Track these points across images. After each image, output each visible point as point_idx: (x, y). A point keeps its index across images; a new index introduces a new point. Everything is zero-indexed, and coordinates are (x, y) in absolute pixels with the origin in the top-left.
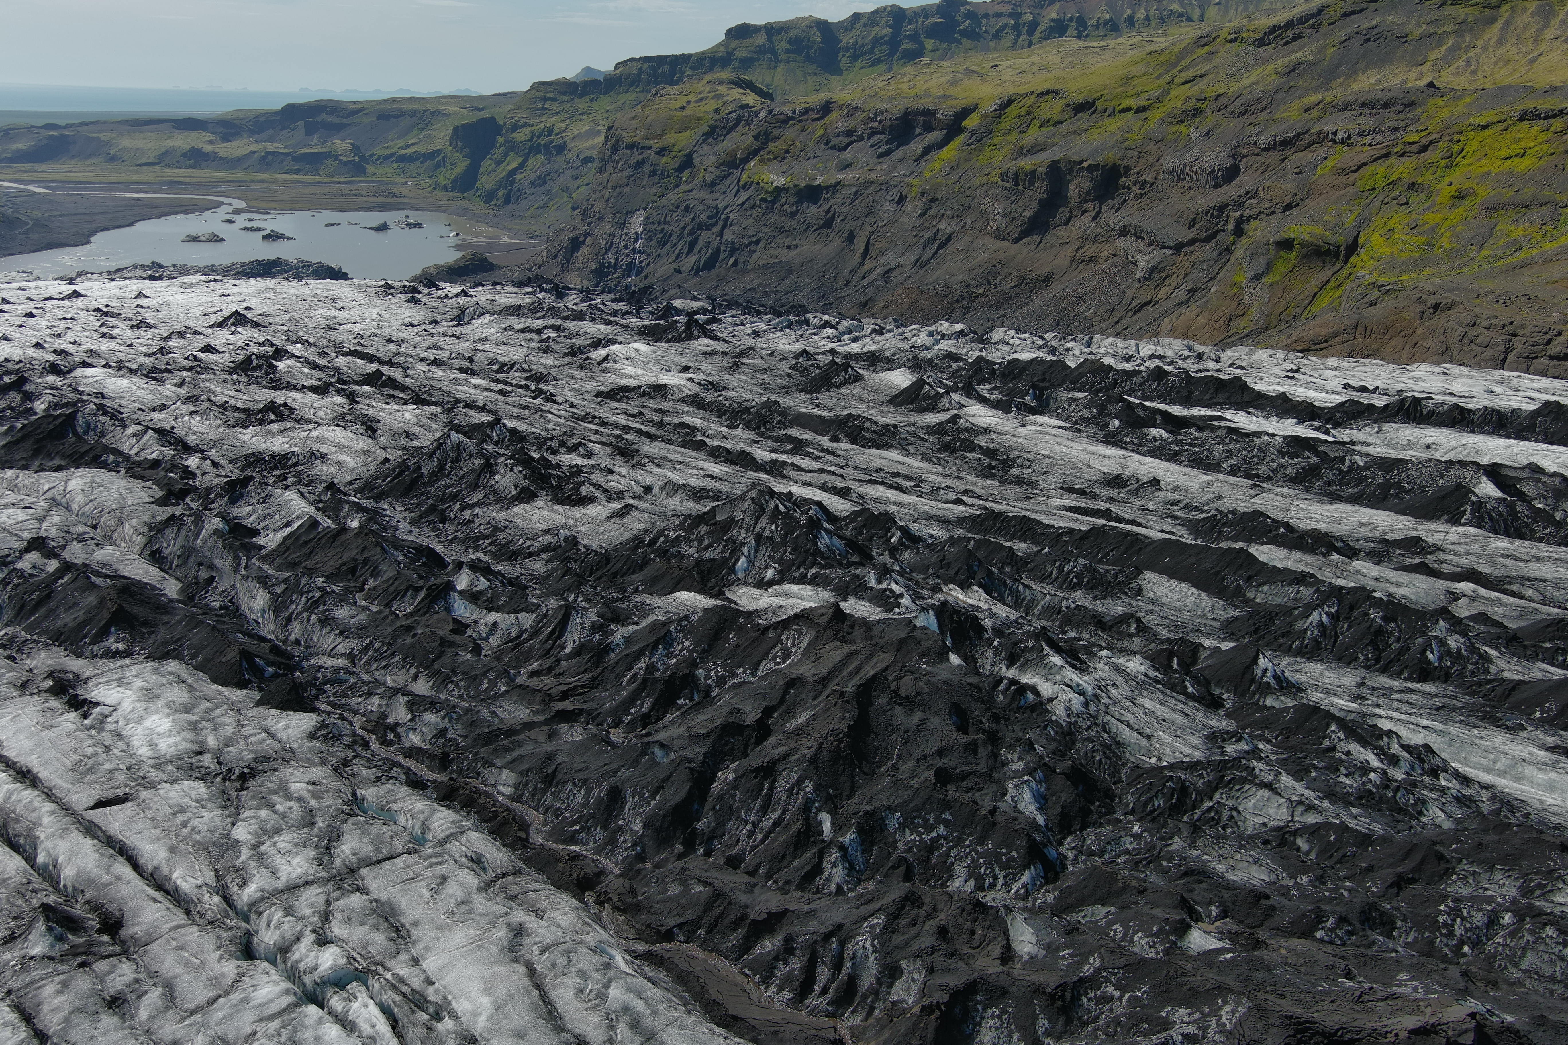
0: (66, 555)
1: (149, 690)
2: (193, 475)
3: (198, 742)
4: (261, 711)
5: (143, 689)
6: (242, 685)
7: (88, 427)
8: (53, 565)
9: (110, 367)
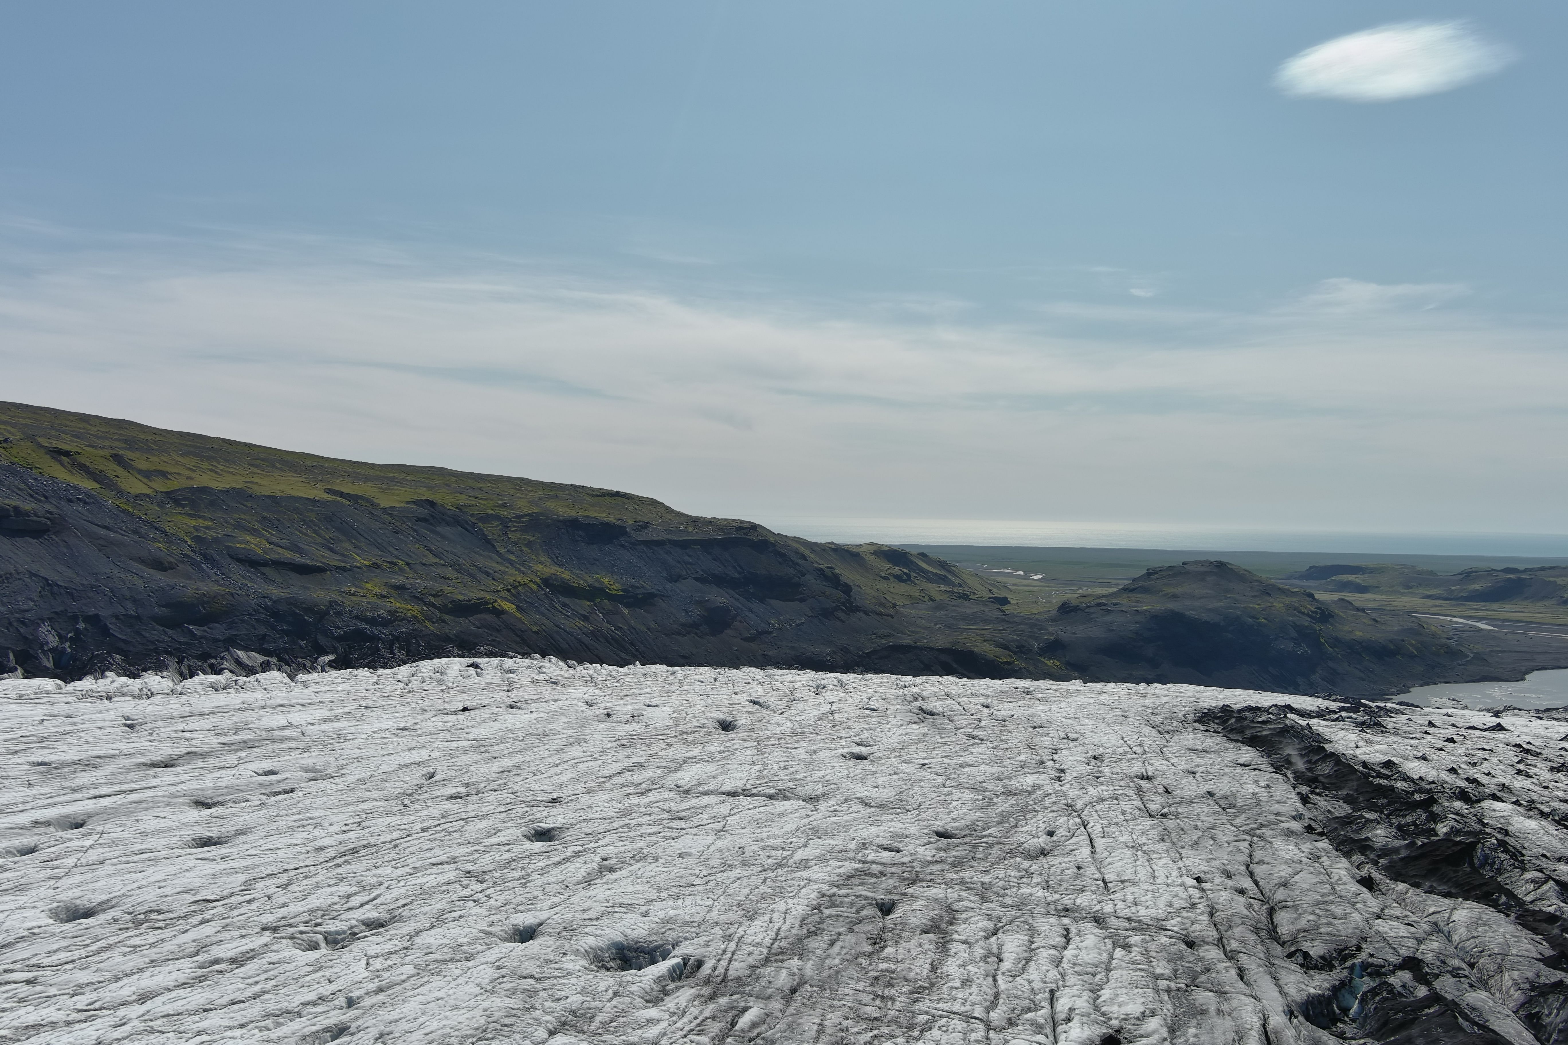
0: (1437, 985)
7: (1486, 861)
8: (1422, 992)
9: (1520, 805)
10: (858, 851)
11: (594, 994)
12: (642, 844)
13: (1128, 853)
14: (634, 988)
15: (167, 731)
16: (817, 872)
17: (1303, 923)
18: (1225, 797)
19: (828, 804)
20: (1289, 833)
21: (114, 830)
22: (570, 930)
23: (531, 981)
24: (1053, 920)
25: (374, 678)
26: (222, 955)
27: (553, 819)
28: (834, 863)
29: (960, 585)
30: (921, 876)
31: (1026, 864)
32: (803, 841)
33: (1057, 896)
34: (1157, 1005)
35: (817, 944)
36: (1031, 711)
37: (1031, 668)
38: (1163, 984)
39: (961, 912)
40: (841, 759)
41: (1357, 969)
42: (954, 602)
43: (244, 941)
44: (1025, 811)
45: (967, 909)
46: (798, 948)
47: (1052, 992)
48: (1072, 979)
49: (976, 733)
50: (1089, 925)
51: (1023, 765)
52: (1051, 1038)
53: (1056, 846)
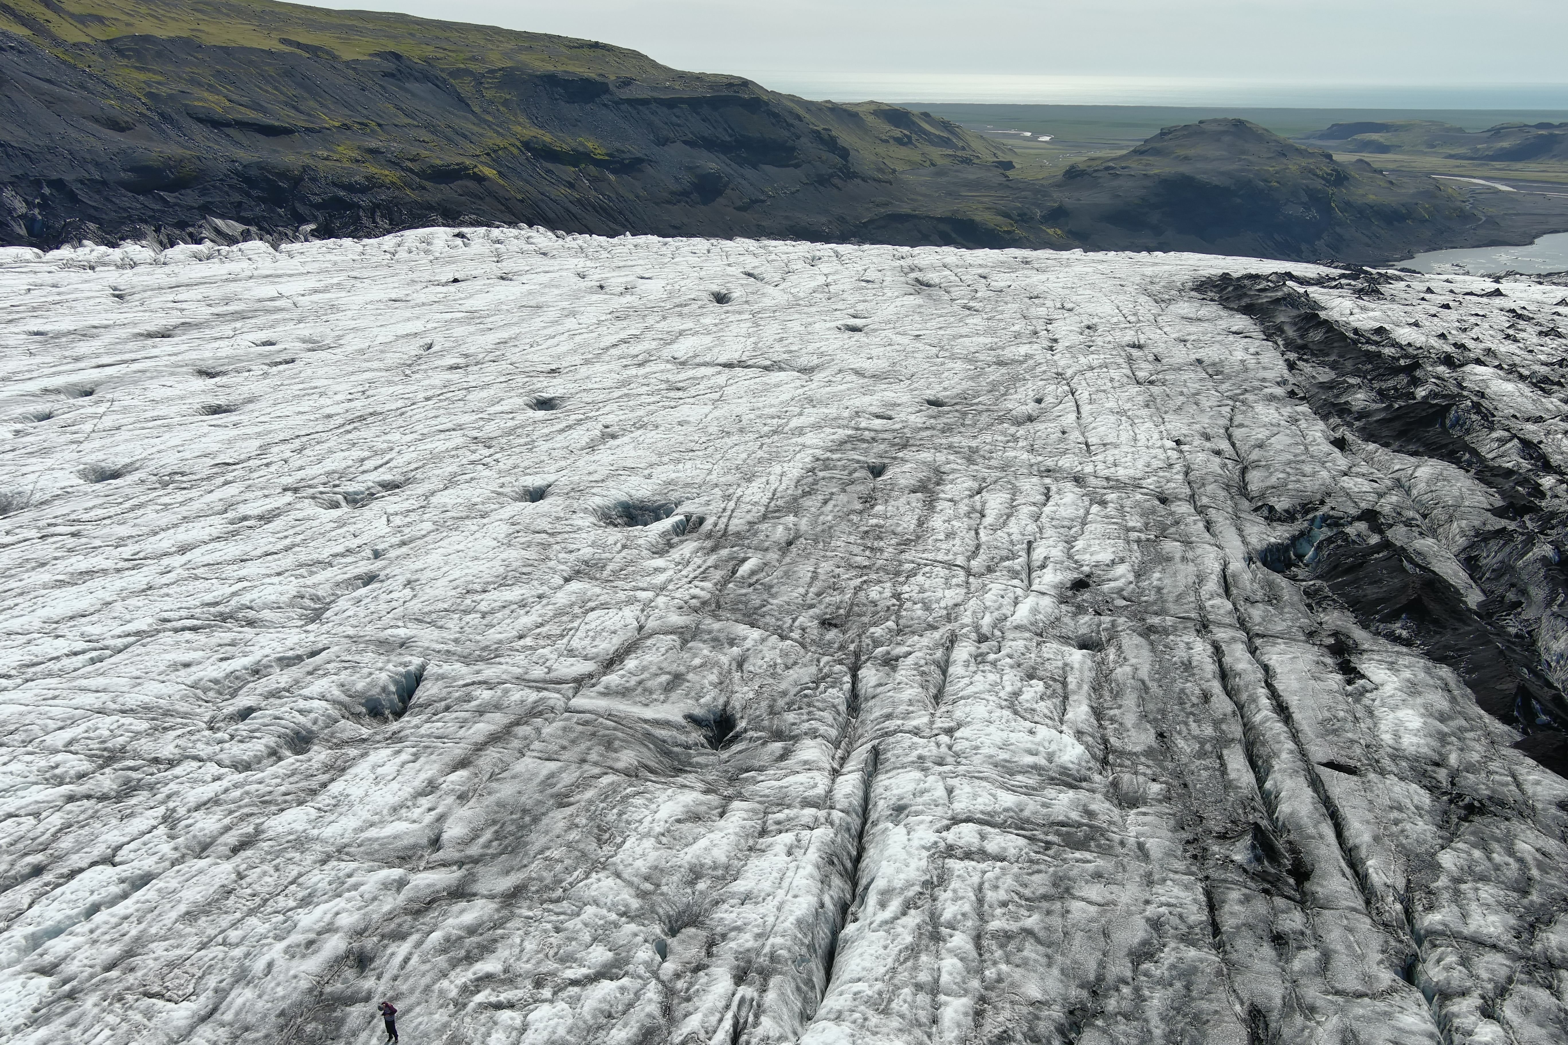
0: (1389, 534)
1: (1414, 684)
2: (1543, 495)
3: (1440, 754)
4: (1516, 753)
5: (1408, 680)
6: (1506, 719)
7: (1457, 422)
8: (1375, 539)
9: (1502, 369)
10: (851, 418)
11: (604, 547)
12: (641, 413)
13: (1113, 418)
14: (641, 541)
15: (157, 301)
16: (811, 438)
17: (1273, 480)
18: (1214, 364)
19: (822, 375)
20: (1272, 398)
21: (124, 397)
22: (577, 491)
23: (544, 535)
24: (1035, 480)
25: (359, 247)
26: (249, 513)
27: (553, 388)
28: (828, 430)
29: (963, 149)
30: (911, 442)
31: (1013, 430)
32: (798, 410)
33: (1040, 459)
34: (1126, 554)
35: (811, 503)
36: (1028, 281)
37: (1032, 238)
38: (1134, 535)
39: (948, 474)
40: (836, 331)
41: (1318, 521)
42: (956, 167)
43: (268, 500)
44: (1015, 379)
45: (954, 471)
46: (794, 506)
47: (1030, 543)
48: (1048, 532)
49: (972, 304)
50: (1069, 484)
51: (1017, 335)
52: (1026, 582)
53: (1043, 412)
